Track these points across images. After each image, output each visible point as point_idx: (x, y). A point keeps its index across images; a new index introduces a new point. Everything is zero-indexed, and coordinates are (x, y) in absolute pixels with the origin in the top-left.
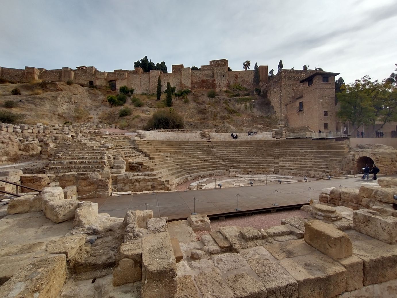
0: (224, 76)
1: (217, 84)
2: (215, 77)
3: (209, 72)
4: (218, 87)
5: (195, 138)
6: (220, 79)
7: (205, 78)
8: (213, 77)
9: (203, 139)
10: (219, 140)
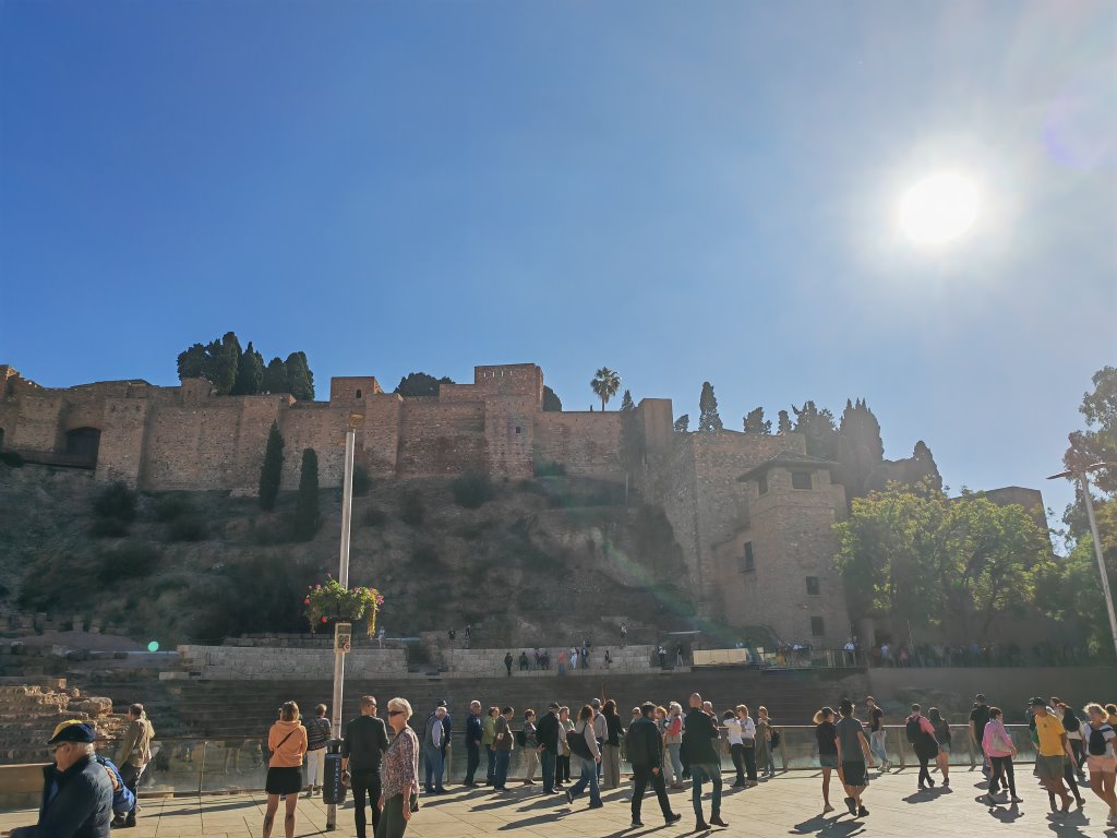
0: (518, 430)
1: (496, 458)
2: (486, 431)
3: (468, 411)
4: (496, 465)
5: (384, 668)
6: (505, 438)
7: (452, 433)
8: (482, 428)
9: (412, 671)
10: (472, 676)
